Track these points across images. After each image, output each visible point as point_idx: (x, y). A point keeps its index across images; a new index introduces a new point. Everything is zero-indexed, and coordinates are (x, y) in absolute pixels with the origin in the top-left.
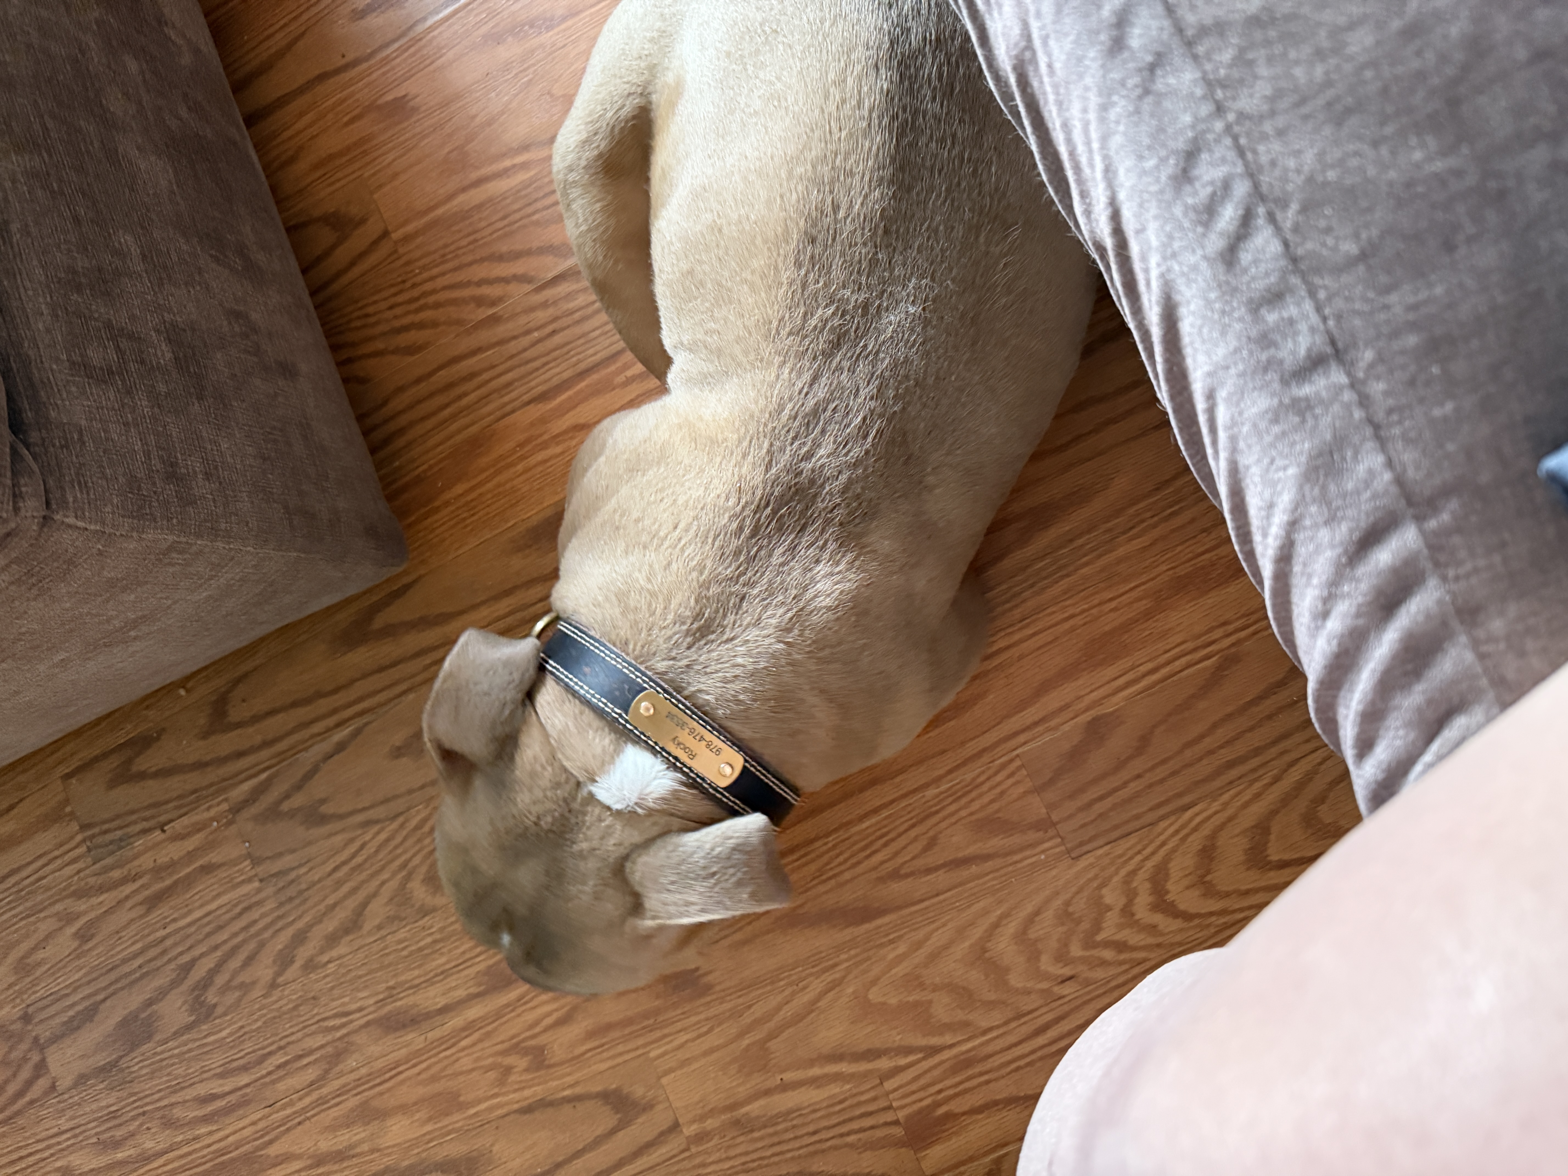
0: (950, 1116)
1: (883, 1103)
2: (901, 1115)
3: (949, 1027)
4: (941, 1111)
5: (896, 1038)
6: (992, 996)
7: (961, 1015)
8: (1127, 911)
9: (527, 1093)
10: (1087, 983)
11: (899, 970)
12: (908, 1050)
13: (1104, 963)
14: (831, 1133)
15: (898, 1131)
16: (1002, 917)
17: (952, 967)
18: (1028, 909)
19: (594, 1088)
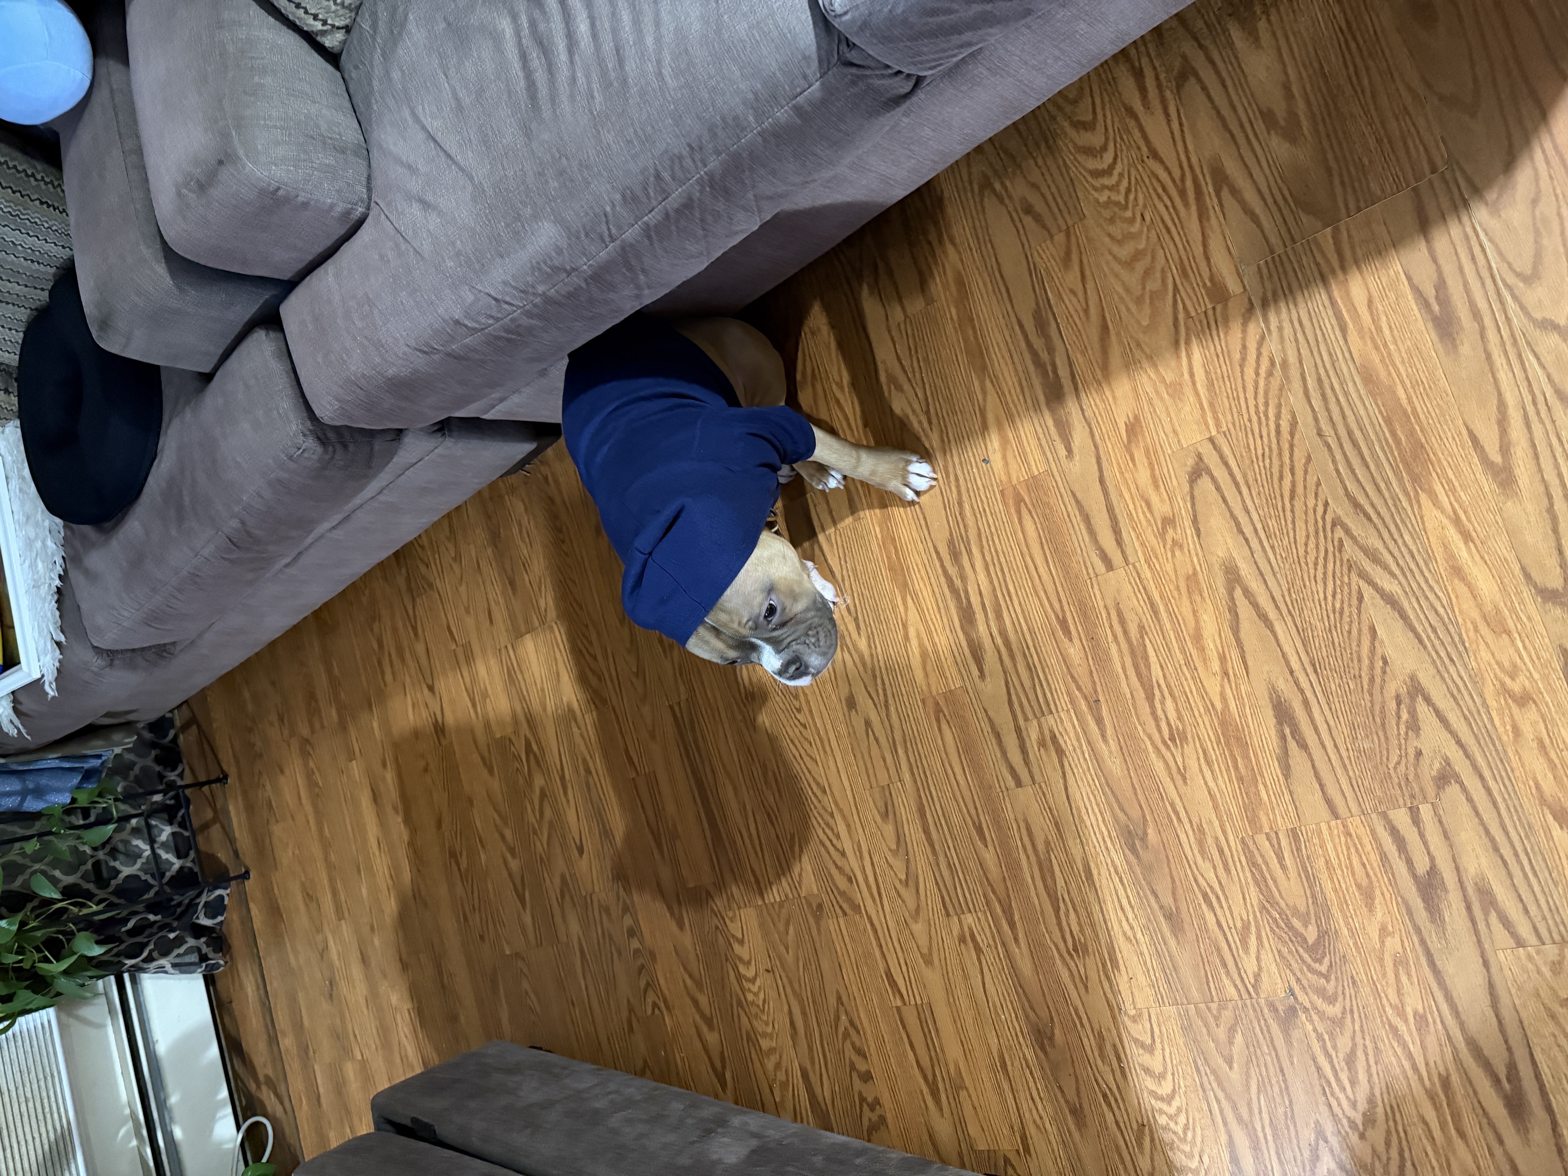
0: (1212, 279)
1: (1203, 316)
2: (1209, 305)
3: (1164, 281)
4: (1208, 284)
5: (1169, 309)
6: (1149, 257)
7: (1158, 275)
8: (1111, 188)
9: (1189, 532)
10: (1145, 207)
11: (1133, 308)
12: (1175, 301)
13: (1136, 199)
14: (1218, 347)
15: (1219, 308)
16: (1110, 253)
17: (1132, 279)
18: (1107, 240)
19: (1187, 488)
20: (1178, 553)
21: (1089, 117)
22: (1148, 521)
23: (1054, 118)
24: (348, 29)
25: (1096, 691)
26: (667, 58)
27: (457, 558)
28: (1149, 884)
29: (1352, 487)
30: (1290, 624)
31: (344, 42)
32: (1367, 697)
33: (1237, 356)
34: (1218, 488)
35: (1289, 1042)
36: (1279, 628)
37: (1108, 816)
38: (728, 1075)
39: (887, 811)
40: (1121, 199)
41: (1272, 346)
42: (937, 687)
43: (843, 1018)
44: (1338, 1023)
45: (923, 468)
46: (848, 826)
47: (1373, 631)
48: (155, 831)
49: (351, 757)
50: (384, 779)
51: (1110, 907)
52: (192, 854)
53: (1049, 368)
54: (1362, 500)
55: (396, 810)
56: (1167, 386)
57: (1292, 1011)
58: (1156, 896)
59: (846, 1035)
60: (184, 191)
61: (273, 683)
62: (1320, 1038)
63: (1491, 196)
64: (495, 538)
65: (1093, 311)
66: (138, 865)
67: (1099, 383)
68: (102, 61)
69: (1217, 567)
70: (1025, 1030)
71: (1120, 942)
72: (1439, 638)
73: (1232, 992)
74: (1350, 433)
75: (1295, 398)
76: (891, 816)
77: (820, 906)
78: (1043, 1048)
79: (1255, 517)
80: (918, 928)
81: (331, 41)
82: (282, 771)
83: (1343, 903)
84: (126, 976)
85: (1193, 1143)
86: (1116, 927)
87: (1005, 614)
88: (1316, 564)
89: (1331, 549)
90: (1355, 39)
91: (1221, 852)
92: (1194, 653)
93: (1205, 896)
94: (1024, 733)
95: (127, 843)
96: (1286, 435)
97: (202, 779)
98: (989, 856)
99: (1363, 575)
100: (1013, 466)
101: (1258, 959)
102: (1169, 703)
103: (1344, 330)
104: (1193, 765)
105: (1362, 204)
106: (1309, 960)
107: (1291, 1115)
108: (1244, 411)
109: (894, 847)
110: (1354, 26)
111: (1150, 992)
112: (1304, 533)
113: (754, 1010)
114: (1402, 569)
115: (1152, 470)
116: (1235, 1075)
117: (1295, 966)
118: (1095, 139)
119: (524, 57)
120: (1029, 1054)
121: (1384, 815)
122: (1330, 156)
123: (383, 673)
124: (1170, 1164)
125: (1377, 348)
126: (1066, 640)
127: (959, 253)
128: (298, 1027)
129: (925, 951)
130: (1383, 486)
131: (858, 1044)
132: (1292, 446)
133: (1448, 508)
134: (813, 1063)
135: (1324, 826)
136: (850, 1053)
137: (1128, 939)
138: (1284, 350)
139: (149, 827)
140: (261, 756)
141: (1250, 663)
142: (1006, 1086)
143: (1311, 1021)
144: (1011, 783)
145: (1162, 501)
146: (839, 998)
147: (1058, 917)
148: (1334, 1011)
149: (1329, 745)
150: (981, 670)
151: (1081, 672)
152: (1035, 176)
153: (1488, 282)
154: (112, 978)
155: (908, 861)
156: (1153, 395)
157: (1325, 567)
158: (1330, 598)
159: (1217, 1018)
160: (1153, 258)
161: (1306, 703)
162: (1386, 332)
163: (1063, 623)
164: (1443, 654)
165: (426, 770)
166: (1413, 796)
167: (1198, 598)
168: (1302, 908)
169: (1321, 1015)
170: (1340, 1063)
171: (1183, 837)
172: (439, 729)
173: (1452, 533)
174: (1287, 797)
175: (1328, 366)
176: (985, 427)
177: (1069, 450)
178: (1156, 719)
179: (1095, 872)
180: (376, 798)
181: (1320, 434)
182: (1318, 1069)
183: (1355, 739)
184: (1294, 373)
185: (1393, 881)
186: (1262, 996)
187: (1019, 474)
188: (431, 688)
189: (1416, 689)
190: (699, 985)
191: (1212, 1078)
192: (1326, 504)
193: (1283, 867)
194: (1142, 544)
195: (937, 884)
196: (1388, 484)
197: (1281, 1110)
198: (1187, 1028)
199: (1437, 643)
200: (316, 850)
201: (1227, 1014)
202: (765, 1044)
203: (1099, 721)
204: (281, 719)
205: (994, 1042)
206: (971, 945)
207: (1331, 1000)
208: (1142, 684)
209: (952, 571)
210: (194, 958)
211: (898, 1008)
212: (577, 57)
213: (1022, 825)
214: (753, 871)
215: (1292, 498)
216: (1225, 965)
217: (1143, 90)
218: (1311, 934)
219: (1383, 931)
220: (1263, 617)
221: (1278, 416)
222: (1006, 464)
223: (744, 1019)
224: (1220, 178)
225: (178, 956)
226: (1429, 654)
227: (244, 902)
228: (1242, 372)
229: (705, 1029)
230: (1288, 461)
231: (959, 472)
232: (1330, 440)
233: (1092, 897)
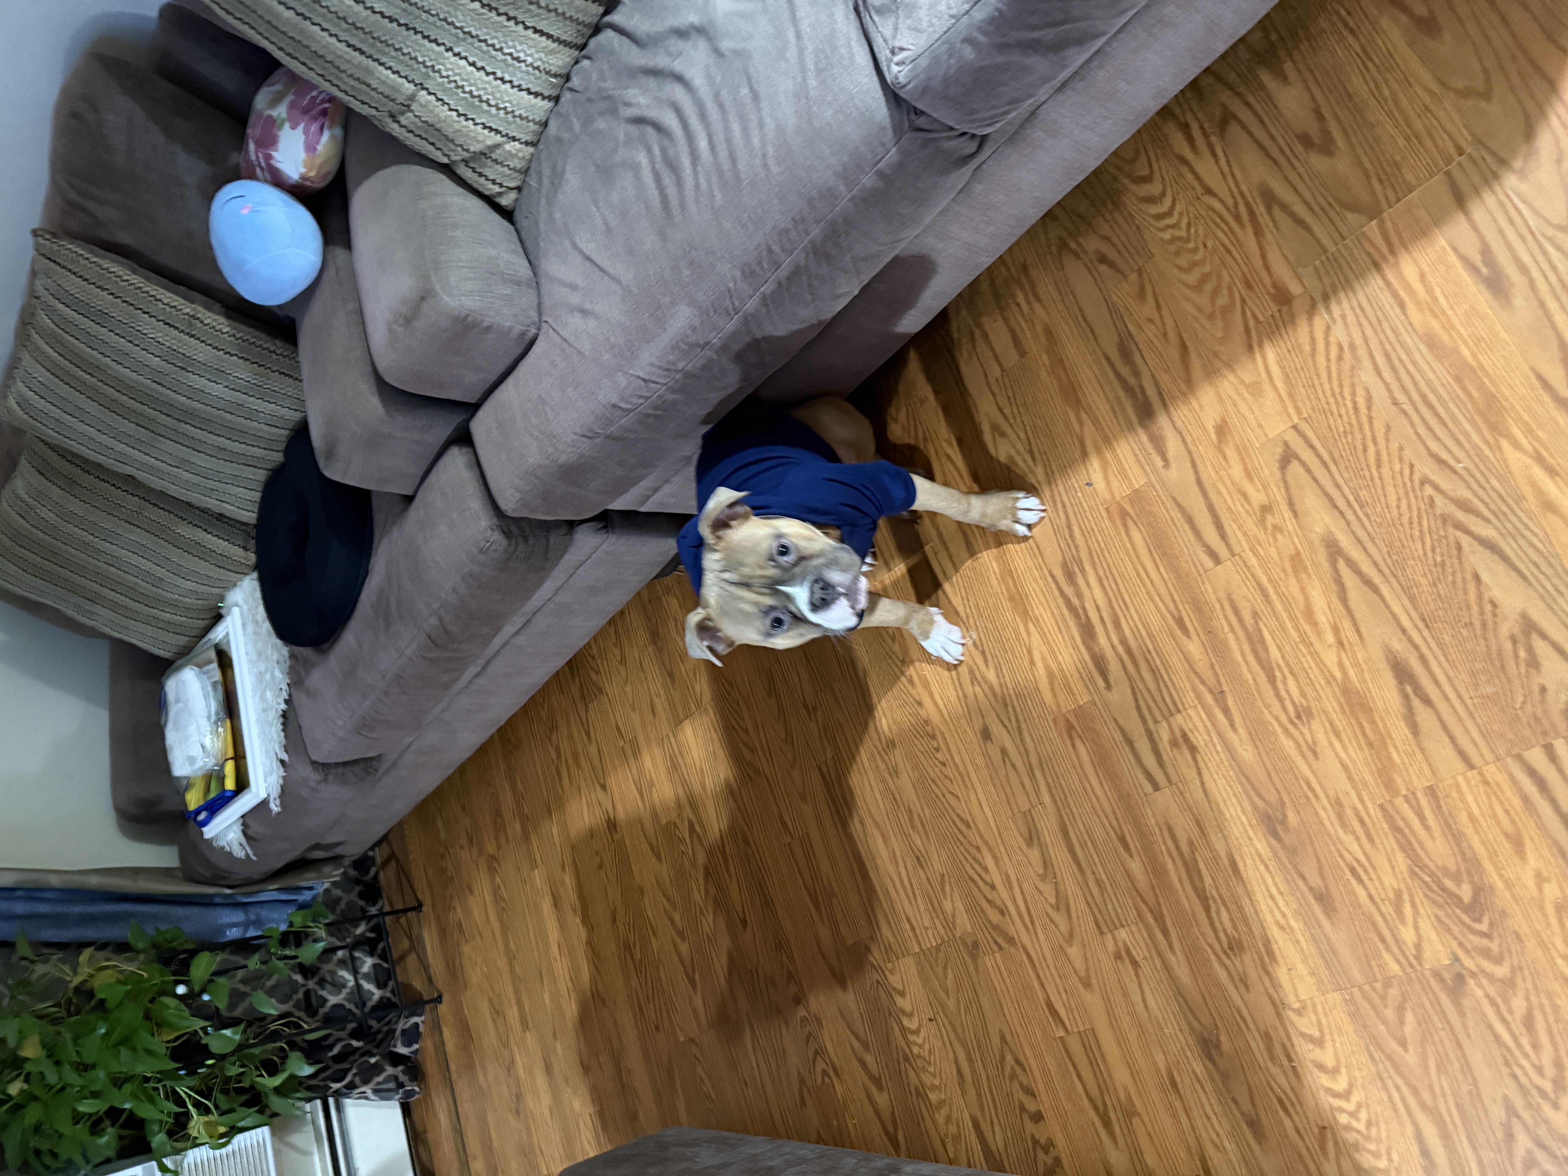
0: (1274, 285)
1: (1271, 320)
2: (1275, 309)
3: (1231, 296)
4: (1272, 290)
5: (1239, 319)
6: (1215, 278)
7: (1225, 292)
8: (1173, 227)
9: (1286, 514)
10: (1205, 236)
11: (1206, 324)
12: (1244, 312)
13: (1196, 231)
14: (1289, 344)
15: (1284, 309)
16: (1180, 281)
17: (1203, 300)
18: (1176, 271)
19: (1278, 475)
20: (1279, 537)
21: (1145, 172)
22: (1247, 511)
23: (1115, 179)
24: (519, 189)
25: (1219, 682)
26: (770, 150)
27: (623, 661)
28: (1295, 867)
29: (1434, 446)
30: (1396, 585)
31: (517, 200)
32: (1483, 643)
33: (1307, 348)
34: (1308, 471)
35: (1462, 1014)
36: (1385, 590)
37: (1246, 804)
38: (901, 1137)
39: (1032, 837)
40: (1183, 234)
41: (1338, 333)
42: (1067, 705)
43: (1009, 1057)
44: (1508, 984)
45: (1032, 502)
46: (995, 857)
47: (1477, 577)
48: (358, 963)
49: (533, 866)
50: (563, 883)
51: (1260, 896)
52: (391, 984)
53: (1137, 391)
54: (1445, 456)
55: (574, 910)
56: (1247, 387)
57: (1460, 979)
58: (1303, 878)
59: (1013, 1076)
60: (394, 327)
61: (463, 808)
62: (1493, 1003)
63: (1518, 164)
64: (655, 637)
65: (1171, 335)
66: (343, 995)
67: (1184, 394)
68: (331, 248)
69: (1317, 543)
70: (1191, 1042)
71: (1275, 933)
72: (1542, 573)
73: (1394, 968)
74: (1423, 397)
75: (1367, 376)
76: (1035, 841)
77: (976, 944)
78: (1211, 1058)
79: (1347, 491)
80: (1074, 951)
81: (506, 201)
82: (471, 892)
83: (1493, 855)
84: (331, 1101)
85: (1378, 1140)
86: (1268, 918)
87: (1124, 624)
88: (1411, 523)
89: (1423, 507)
90: (1371, 60)
91: (1362, 822)
92: (1307, 628)
93: (1353, 870)
94: (1155, 735)
95: (333, 973)
96: (1363, 410)
97: (399, 906)
98: (1136, 866)
99: (1459, 526)
100: (1115, 484)
101: (1416, 928)
102: (1291, 681)
103: (1402, 305)
104: (1321, 738)
105: (1400, 195)
106: (1467, 920)
107: (1476, 1094)
108: (1321, 396)
109: (1041, 871)
110: (1369, 49)
111: (1311, 980)
112: (1395, 498)
113: (920, 1063)
114: (1494, 514)
115: (1245, 464)
116: (1411, 1058)
117: (1455, 929)
118: (1154, 189)
119: (658, 179)
120: (1198, 1068)
121: (1519, 758)
122: (1365, 160)
123: (561, 780)
124: (1358, 1168)
125: (1435, 316)
126: (1184, 638)
127: (1044, 307)
128: (488, 1148)
129: (1083, 974)
130: (1462, 439)
131: (1025, 1083)
132: (1370, 419)
133: (1529, 448)
134: (982, 1111)
135: (1460, 779)
136: (1020, 1095)
137: (1282, 928)
138: (1350, 336)
139: (353, 959)
140: (452, 879)
141: (1363, 629)
142: (1178, 1105)
143: (1480, 986)
144: (1149, 788)
145: (1258, 490)
146: (1003, 1038)
147: (1210, 917)
148: (1501, 971)
149: (1452, 696)
150: (1106, 681)
151: (1202, 665)
152: (1106, 230)
153: (1529, 237)
154: (318, 1102)
155: (1056, 884)
156: (1235, 397)
157: (1420, 524)
158: (1430, 554)
159: (1383, 998)
160: (1219, 277)
161: (1423, 659)
162: (1442, 300)
163: (1180, 622)
164: (1549, 587)
165: (600, 867)
166: (1545, 734)
167: (1303, 576)
168: (1452, 867)
169: (1490, 977)
170: (1518, 1027)
171: (1322, 813)
172: (612, 825)
173: (1538, 473)
174: (1419, 756)
175: (1393, 339)
176: (1085, 454)
177: (1165, 460)
178: (1281, 700)
179: (1240, 865)
180: (556, 903)
181: (1395, 403)
182: (1497, 1037)
183: (1476, 686)
184: (1362, 352)
185: (1541, 826)
186: (1427, 967)
187: (1121, 490)
188: (603, 787)
189: (1529, 627)
190: (866, 1046)
191: (1388, 1064)
192: (1412, 466)
193: (1427, 828)
194: (1245, 534)
195: (1088, 903)
196: (1466, 435)
197: (1465, 1089)
198: (1355, 1015)
199: (1541, 577)
200: (502, 963)
201: (1394, 993)
202: (933, 1097)
203: (1226, 711)
204: (471, 841)
205: (1160, 1060)
206: (1127, 961)
207: (1498, 960)
208: (1263, 668)
209: (1069, 591)
210: (392, 1085)
211: (1061, 1038)
212: (699, 169)
213: (1165, 829)
214: (908, 919)
215: (1379, 466)
216: (1383, 940)
217: (1191, 140)
218: (1466, 893)
219: (1540, 879)
220: (1368, 583)
221: (1353, 394)
222: (1108, 483)
223: (912, 1074)
224: (1269, 199)
225: (378, 1084)
226: (1536, 590)
227: (437, 1027)
228: (1314, 361)
229: (874, 1090)
230: (1369, 433)
231: (1065, 499)
232: (1405, 407)
233: (1240, 891)
